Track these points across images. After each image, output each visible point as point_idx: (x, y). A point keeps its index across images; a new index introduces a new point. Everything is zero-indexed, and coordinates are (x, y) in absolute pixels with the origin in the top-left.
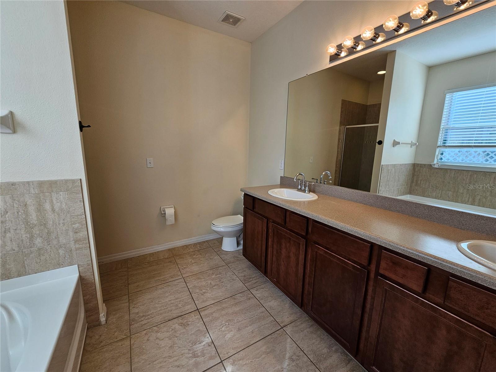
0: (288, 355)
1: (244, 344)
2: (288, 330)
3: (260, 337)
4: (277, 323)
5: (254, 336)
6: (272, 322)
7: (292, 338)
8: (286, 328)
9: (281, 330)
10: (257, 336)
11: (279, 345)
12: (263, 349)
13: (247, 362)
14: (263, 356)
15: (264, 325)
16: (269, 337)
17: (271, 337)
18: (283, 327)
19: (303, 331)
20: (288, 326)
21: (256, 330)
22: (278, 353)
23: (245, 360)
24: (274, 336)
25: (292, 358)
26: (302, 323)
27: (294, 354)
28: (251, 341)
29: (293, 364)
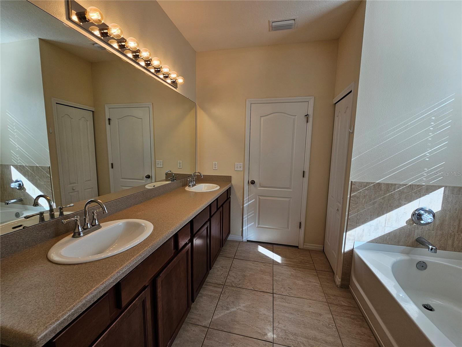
0: (228, 312)
1: (248, 341)
2: (206, 323)
3: (232, 335)
4: (207, 335)
5: (235, 340)
6: (210, 338)
7: (212, 317)
8: (207, 325)
9: (211, 328)
10: (233, 339)
11: (225, 320)
12: (237, 326)
13: (255, 328)
14: (242, 323)
15: (218, 342)
16: (225, 330)
17: (224, 329)
18: (207, 327)
19: (198, 314)
20: (203, 325)
21: (229, 343)
22: (231, 317)
23: (256, 330)
24: (222, 328)
25: (226, 309)
26: (192, 319)
27: (222, 309)
28: (241, 339)
29: (230, 306)
